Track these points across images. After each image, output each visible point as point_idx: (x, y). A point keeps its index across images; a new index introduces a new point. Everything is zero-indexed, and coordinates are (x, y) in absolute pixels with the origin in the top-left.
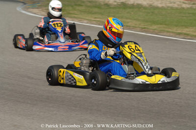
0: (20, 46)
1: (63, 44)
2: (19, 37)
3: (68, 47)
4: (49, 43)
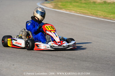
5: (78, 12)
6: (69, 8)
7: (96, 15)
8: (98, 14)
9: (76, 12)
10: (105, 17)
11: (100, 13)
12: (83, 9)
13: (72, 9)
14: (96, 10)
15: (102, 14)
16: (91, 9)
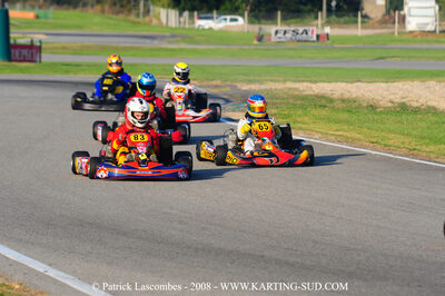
5: (333, 137)
6: (303, 126)
7: (386, 146)
8: (391, 142)
9: (325, 135)
10: (412, 152)
11: (395, 140)
12: (345, 127)
13: (312, 126)
14: (382, 131)
15: (403, 143)
16: (369, 129)
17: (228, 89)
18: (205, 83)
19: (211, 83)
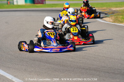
0: (23, 50)
1: (56, 47)
2: (23, 43)
3: (59, 49)
4: (45, 47)
17: (108, 10)
18: (101, 8)
19: (102, 8)
